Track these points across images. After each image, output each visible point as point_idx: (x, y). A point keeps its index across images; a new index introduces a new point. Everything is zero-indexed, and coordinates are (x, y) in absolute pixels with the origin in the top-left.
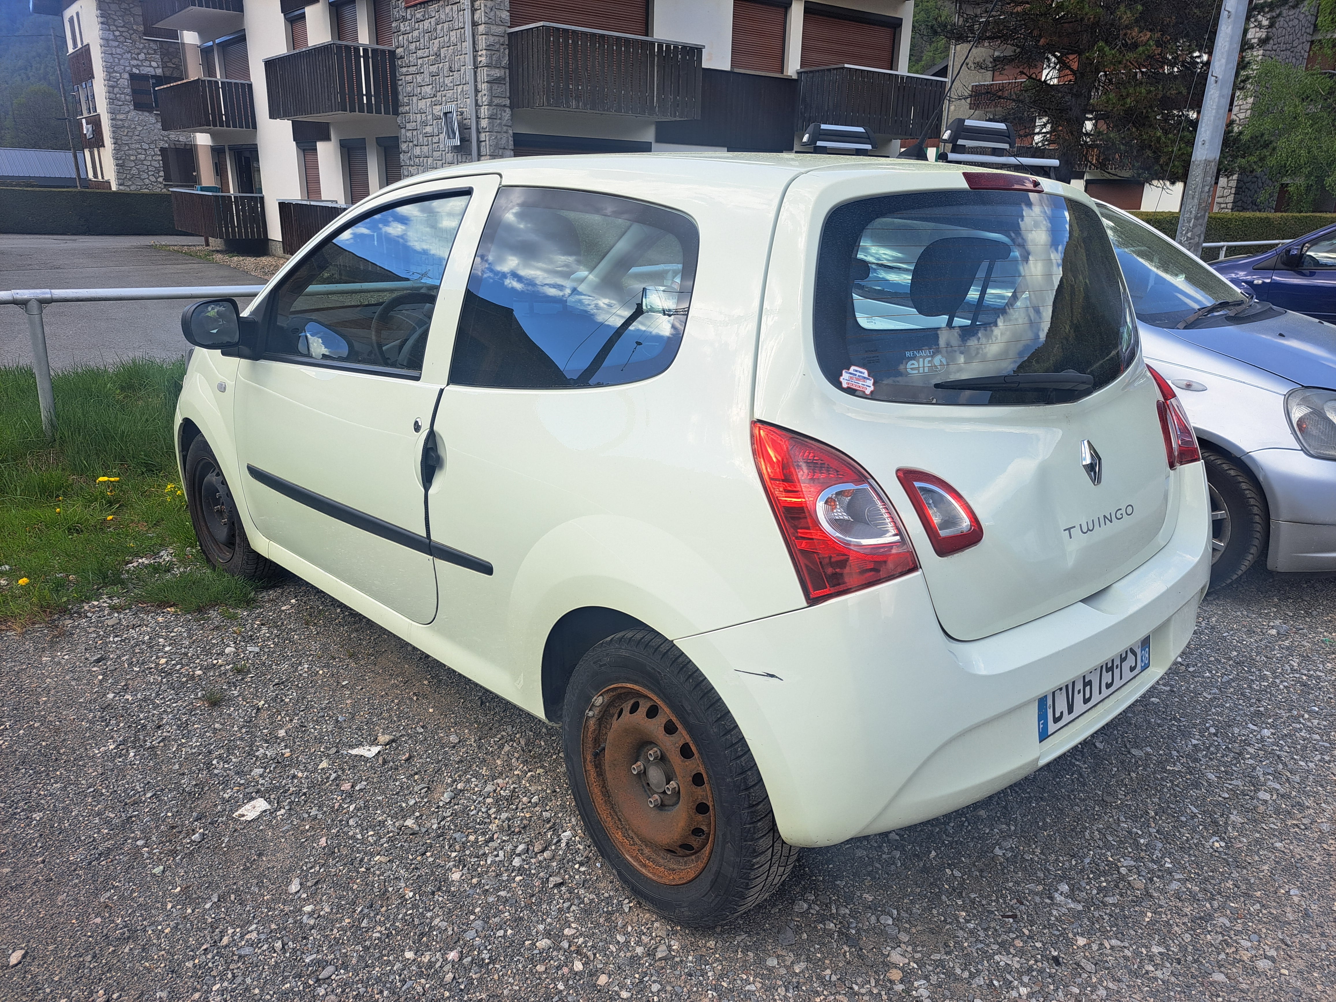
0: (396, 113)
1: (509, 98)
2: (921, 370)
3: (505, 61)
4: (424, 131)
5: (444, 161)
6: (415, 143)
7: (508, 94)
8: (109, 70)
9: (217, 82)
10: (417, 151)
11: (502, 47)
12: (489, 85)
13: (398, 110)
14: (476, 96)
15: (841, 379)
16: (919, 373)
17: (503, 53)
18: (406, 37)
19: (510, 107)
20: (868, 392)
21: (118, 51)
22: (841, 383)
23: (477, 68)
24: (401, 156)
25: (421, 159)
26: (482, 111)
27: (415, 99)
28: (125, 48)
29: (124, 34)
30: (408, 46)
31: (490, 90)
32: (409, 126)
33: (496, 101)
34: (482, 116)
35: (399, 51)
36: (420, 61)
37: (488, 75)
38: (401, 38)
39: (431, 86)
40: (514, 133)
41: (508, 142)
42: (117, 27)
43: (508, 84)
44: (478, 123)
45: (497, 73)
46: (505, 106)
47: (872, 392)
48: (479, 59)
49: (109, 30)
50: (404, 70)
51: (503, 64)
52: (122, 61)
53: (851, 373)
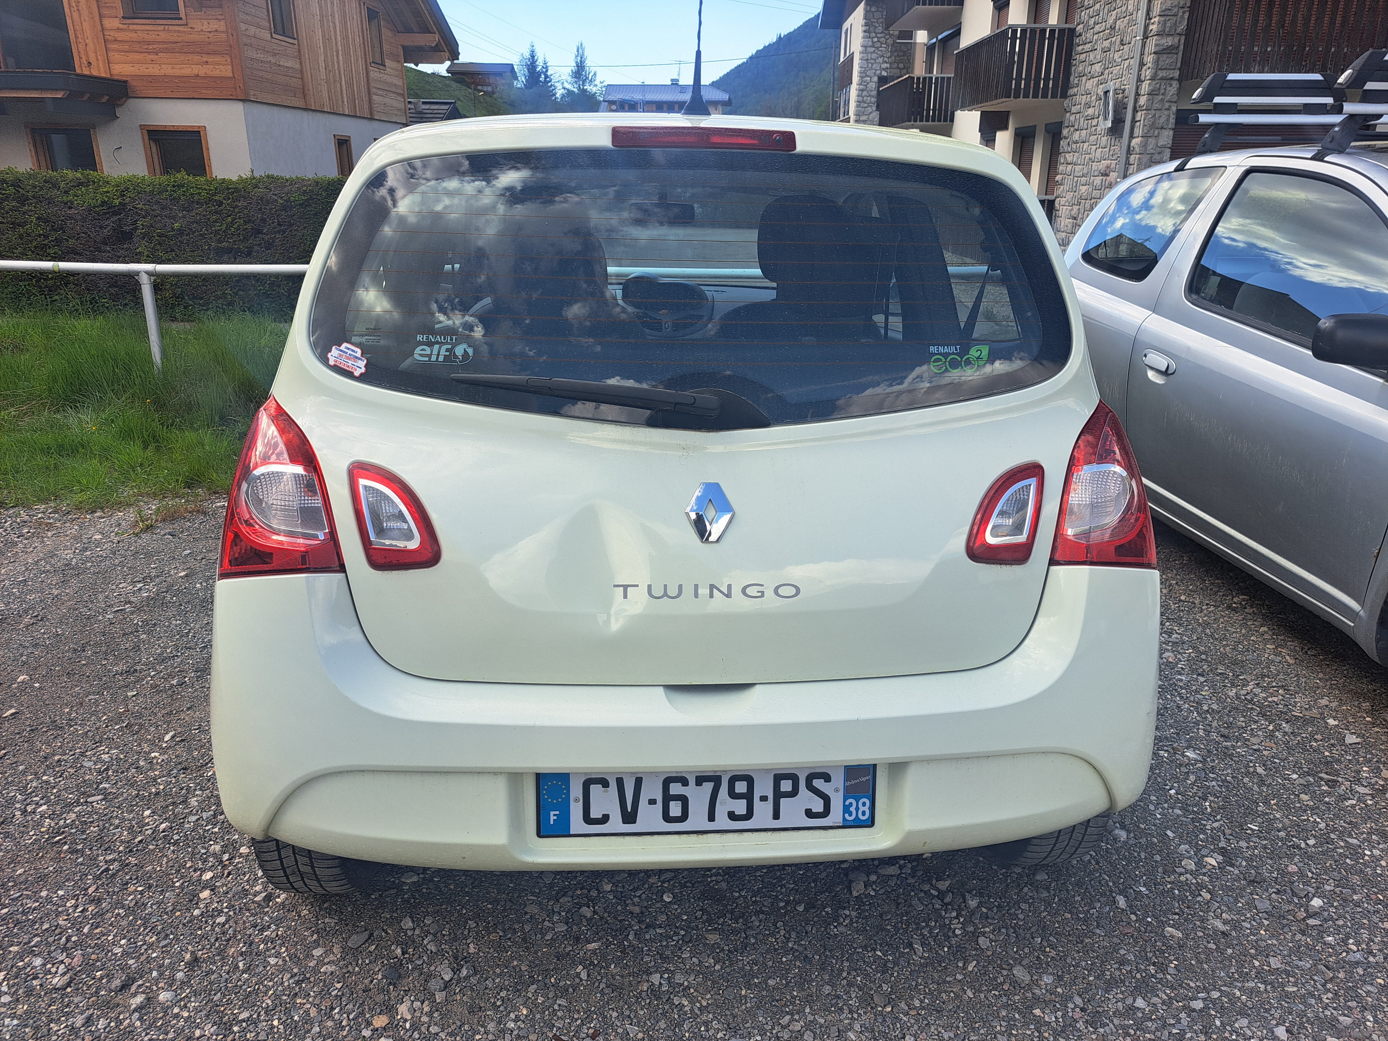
0: (1064, 95)
1: (1180, 69)
2: (434, 358)
3: (1182, 27)
4: (1086, 114)
5: (1098, 146)
6: (1076, 127)
7: (1179, 65)
8: (863, 75)
9: (931, 78)
10: (1076, 136)
11: (1181, 11)
12: (1155, 56)
13: (1067, 92)
14: (1140, 70)
15: (329, 355)
16: (430, 360)
17: (1182, 17)
18: (1087, 11)
19: (1178, 80)
20: (357, 373)
21: (874, 56)
22: (328, 359)
23: (1147, 38)
24: (1061, 142)
25: (1078, 145)
26: (1143, 86)
27: (1084, 78)
28: (879, 52)
29: (881, 40)
30: (1088, 22)
31: (1157, 62)
32: (1074, 109)
33: (1161, 74)
34: (1142, 92)
35: (1080, 29)
36: (1096, 37)
37: (1156, 45)
38: (1083, 13)
39: (1100, 64)
40: (1178, 110)
41: (1168, 120)
42: (876, 33)
43: (1180, 54)
44: (1136, 101)
45: (1169, 41)
46: (1172, 79)
47: (362, 374)
48: (1151, 27)
49: (869, 37)
50: (1080, 48)
51: (1179, 30)
52: (874, 66)
53: (341, 351)
